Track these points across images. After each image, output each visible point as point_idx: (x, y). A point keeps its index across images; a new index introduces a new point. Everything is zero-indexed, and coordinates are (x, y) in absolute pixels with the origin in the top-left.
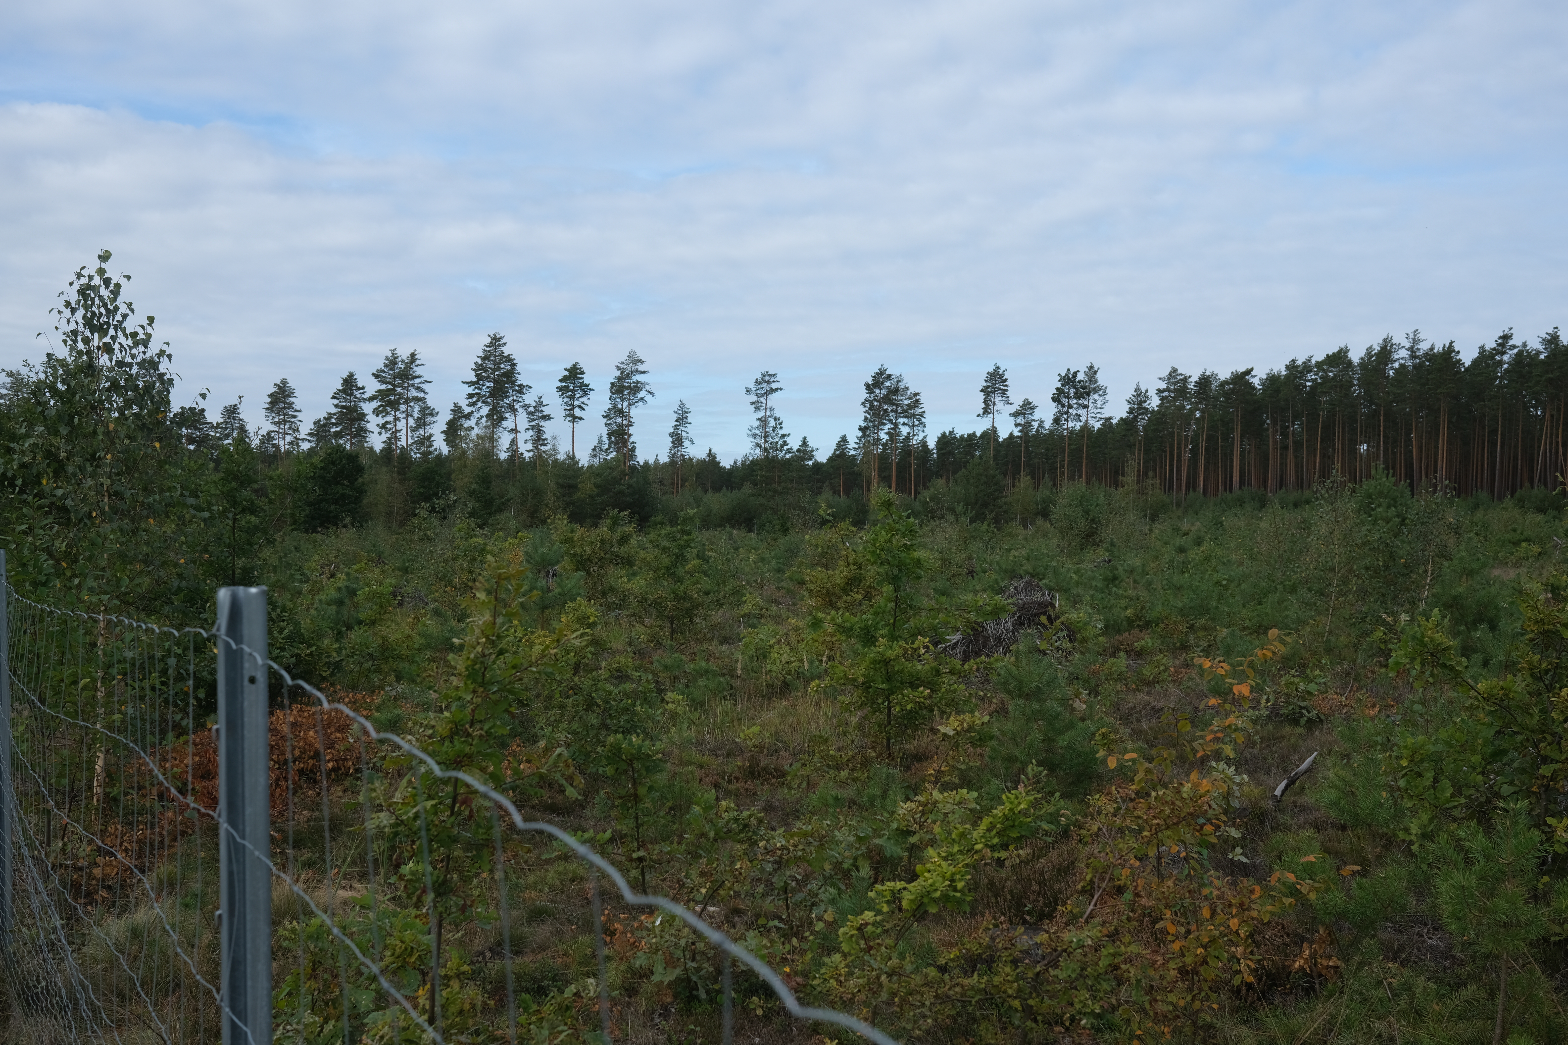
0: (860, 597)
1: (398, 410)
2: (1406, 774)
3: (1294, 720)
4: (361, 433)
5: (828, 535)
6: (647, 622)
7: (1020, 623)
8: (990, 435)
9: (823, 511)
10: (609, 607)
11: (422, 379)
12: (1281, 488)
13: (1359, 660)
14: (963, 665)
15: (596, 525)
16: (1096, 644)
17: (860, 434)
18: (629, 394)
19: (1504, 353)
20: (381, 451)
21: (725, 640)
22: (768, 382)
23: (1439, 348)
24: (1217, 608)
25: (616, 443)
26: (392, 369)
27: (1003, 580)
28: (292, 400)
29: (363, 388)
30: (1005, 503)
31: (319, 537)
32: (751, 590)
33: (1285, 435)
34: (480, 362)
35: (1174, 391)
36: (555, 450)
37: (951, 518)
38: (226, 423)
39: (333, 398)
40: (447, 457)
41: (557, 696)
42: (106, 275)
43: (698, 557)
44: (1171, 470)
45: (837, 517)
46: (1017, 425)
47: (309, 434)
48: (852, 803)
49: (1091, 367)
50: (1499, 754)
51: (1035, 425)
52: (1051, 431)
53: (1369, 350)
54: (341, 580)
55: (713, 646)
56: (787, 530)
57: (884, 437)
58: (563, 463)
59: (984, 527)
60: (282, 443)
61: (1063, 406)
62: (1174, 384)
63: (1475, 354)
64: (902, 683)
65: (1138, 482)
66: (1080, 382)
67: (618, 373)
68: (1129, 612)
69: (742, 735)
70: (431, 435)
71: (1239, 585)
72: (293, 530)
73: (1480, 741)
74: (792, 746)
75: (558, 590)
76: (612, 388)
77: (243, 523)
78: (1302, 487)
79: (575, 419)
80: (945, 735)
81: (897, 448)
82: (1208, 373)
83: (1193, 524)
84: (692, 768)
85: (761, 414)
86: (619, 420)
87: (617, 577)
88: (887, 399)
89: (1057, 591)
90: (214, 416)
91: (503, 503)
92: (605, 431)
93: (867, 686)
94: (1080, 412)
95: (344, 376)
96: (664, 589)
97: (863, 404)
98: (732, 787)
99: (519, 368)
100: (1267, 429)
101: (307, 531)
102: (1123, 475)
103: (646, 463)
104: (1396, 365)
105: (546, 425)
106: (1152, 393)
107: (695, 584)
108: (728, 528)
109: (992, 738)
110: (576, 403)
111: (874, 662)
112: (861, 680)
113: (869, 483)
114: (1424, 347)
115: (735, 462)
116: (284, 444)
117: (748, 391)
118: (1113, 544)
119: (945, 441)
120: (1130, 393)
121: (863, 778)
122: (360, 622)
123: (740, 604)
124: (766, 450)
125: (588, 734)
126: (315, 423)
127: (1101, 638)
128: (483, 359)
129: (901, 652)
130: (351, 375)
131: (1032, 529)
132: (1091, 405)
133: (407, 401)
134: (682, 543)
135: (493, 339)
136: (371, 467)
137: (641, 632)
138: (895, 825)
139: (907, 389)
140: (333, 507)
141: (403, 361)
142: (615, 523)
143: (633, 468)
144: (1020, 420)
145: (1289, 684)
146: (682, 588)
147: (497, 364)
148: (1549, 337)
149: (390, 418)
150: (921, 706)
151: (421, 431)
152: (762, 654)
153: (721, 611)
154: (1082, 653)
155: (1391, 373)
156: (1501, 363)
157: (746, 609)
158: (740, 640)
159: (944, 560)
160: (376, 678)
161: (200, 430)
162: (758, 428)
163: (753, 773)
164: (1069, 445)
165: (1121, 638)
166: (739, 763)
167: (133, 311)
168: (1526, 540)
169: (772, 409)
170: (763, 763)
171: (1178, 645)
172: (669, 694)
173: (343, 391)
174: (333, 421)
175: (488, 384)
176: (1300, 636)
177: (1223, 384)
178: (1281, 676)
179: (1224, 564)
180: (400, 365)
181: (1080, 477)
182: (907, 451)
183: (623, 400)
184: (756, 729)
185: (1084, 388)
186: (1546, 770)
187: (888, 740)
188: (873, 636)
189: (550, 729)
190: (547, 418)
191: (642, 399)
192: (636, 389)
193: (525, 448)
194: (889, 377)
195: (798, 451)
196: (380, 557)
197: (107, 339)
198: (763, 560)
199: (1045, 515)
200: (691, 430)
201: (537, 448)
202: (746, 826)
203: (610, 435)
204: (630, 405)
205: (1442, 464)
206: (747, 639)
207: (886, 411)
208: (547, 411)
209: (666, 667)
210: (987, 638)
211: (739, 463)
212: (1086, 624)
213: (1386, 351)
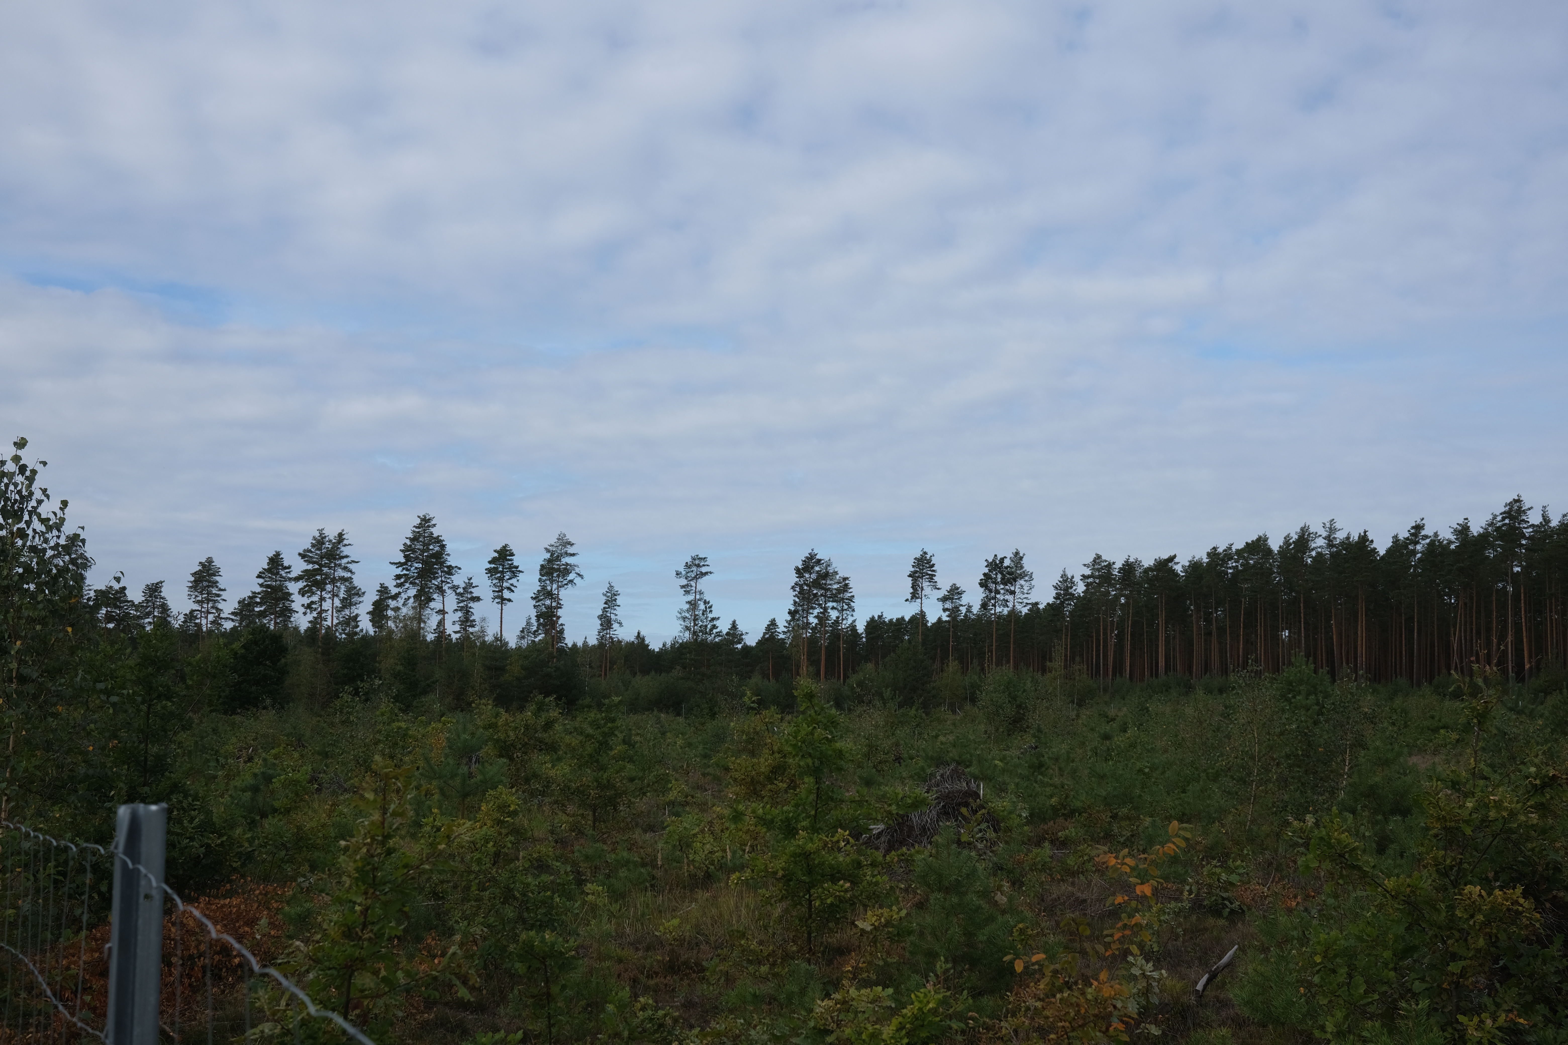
0: (785, 785)
1: (323, 590)
2: (1320, 970)
3: (1216, 911)
4: (287, 612)
5: (754, 722)
6: (570, 809)
7: (945, 813)
8: (919, 619)
9: (749, 697)
10: (533, 794)
11: (349, 559)
12: (1205, 674)
13: (1280, 850)
14: (884, 856)
15: (521, 709)
16: (1021, 833)
17: (789, 618)
18: (558, 576)
19: (1417, 543)
20: (306, 631)
21: (651, 828)
22: (698, 566)
23: (1355, 537)
24: (1140, 796)
25: (544, 625)
26: (320, 549)
27: (930, 767)
28: (217, 578)
29: (289, 567)
30: (934, 688)
31: (238, 718)
32: (677, 776)
33: (1208, 620)
34: (408, 542)
35: (1099, 577)
36: (483, 631)
37: (878, 704)
38: (147, 601)
39: (259, 577)
40: (373, 638)
41: (474, 888)
42: (22, 462)
43: (624, 742)
44: (1098, 656)
45: (762, 704)
46: (945, 610)
47: (233, 613)
48: (772, 999)
49: (1017, 553)
50: (1409, 950)
51: (963, 610)
52: (978, 616)
53: (1287, 539)
54: (258, 766)
55: (637, 835)
56: (715, 714)
57: (813, 621)
58: (491, 645)
59: (913, 712)
60: (204, 622)
61: (991, 591)
62: (1099, 570)
63: (1389, 544)
64: (823, 876)
65: (1066, 667)
66: (1007, 567)
67: (548, 556)
68: (1054, 801)
69: (661, 928)
70: (357, 616)
71: (1163, 773)
72: (211, 711)
73: (1391, 936)
74: (713, 939)
75: (479, 777)
76: (541, 570)
77: (159, 707)
78: (1226, 673)
79: (503, 600)
80: (862, 930)
81: (827, 632)
82: (1131, 560)
83: (1120, 709)
84: (608, 963)
85: (691, 597)
86: (548, 602)
87: (542, 763)
88: (816, 584)
89: (982, 779)
90: (135, 595)
91: (429, 686)
92: (533, 613)
93: (787, 878)
94: (1007, 597)
95: (271, 555)
96: (588, 776)
97: (793, 588)
98: (651, 982)
99: (448, 549)
100: (1191, 615)
101: (226, 713)
102: (1051, 661)
103: (575, 645)
104: (1314, 553)
105: (475, 607)
106: (1077, 579)
107: (618, 772)
108: (655, 712)
109: (910, 933)
110: (505, 584)
111: (794, 855)
112: (780, 873)
113: (798, 667)
114: (1340, 536)
115: (664, 645)
116: (205, 623)
117: (678, 574)
118: (1039, 730)
119: (874, 625)
120: (1056, 579)
121: (783, 973)
122: (275, 811)
123: (665, 791)
124: (695, 633)
125: (504, 928)
126: (239, 602)
127: (1025, 828)
128: (412, 540)
129: (821, 844)
130: (278, 554)
131: (960, 714)
132: (1017, 590)
133: (333, 581)
134: (606, 730)
135: (422, 520)
136: (295, 647)
137: (563, 821)
138: (812, 1024)
139: (836, 573)
140: (254, 688)
141: (330, 541)
142: (541, 708)
143: (562, 651)
144: (948, 605)
145: (1211, 874)
146: (605, 776)
147: (426, 545)
148: (1460, 528)
149: (315, 598)
150: (841, 900)
151: (347, 612)
152: (685, 844)
153: (645, 799)
154: (1007, 843)
155: (1309, 561)
156: (1414, 552)
157: (672, 795)
158: (664, 828)
159: (870, 746)
160: (289, 869)
161: (120, 608)
162: (688, 611)
163: (673, 967)
164: (997, 630)
165: (1046, 827)
166: (659, 958)
167: (48, 497)
168: (1443, 727)
169: (701, 593)
170: (683, 958)
171: (1102, 834)
172: (589, 885)
173: (269, 570)
174: (258, 600)
175: (416, 565)
176: (1223, 826)
177: (1147, 570)
178: (1203, 866)
179: (1148, 751)
180: (327, 545)
181: (1008, 662)
182: (836, 634)
183: (552, 582)
184: (676, 922)
185: (1010, 573)
186: (1454, 967)
187: (809, 934)
188: (794, 828)
189: (466, 923)
190: (478, 599)
191: (571, 581)
192: (566, 570)
193: (452, 629)
194: (819, 562)
195: (728, 634)
196: (299, 740)
197: (22, 525)
198: (690, 745)
199: (973, 700)
200: (620, 613)
201: (465, 629)
202: (661, 1025)
203: (538, 617)
204: (559, 587)
205: (1362, 650)
206: (671, 828)
207: (815, 595)
208: (476, 592)
209: (587, 857)
210: (911, 828)
211: (669, 645)
212: (1011, 813)
213: (1304, 539)
